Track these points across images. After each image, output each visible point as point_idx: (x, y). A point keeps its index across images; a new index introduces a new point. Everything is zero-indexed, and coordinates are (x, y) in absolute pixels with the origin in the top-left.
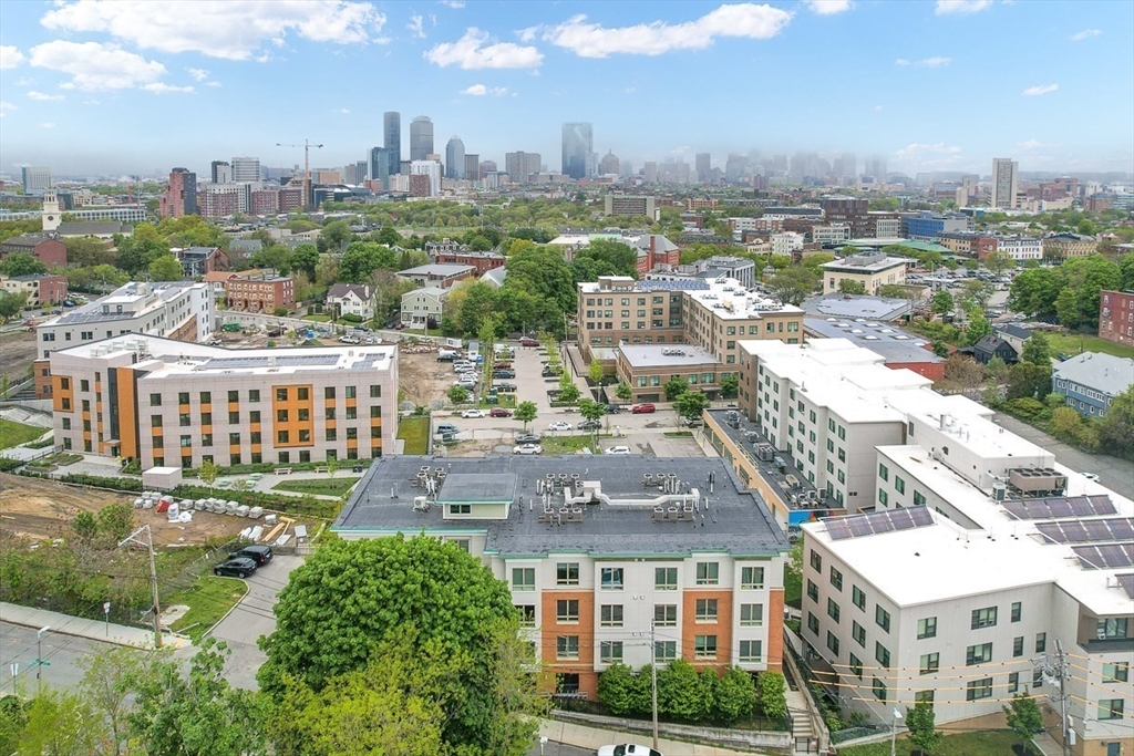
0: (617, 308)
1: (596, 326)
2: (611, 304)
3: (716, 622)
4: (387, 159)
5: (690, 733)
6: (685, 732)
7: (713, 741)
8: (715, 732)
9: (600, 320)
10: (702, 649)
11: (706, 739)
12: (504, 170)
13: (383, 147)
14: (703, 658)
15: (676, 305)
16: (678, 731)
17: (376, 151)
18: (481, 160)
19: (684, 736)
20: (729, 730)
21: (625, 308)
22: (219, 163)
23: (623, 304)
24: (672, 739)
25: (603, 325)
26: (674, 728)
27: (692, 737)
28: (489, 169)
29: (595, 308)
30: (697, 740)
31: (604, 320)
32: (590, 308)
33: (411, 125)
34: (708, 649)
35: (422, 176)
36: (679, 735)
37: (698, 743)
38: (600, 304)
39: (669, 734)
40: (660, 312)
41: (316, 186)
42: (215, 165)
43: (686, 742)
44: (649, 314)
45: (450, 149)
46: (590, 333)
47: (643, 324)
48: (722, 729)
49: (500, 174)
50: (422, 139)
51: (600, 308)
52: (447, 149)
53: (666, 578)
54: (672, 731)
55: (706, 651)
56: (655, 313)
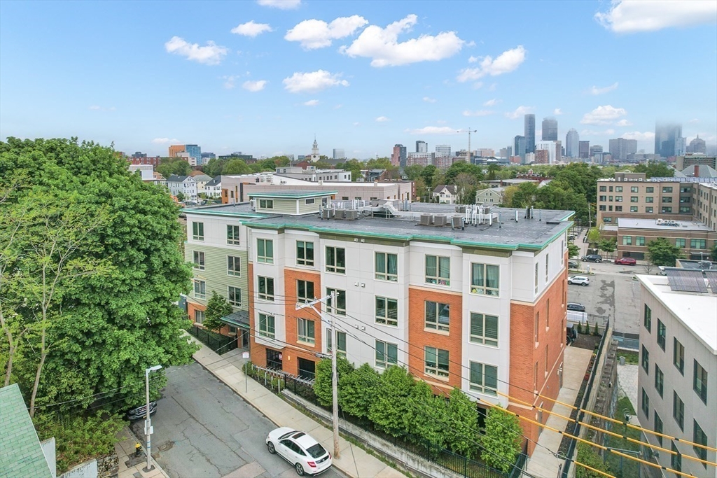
0: (626, 195)
1: (607, 208)
2: (621, 191)
3: (447, 333)
4: (526, 144)
5: (389, 452)
6: (384, 449)
7: (410, 469)
8: (413, 460)
9: (611, 203)
10: (434, 365)
11: (402, 464)
12: (608, 152)
13: (523, 135)
14: (432, 375)
15: (687, 195)
16: (378, 445)
17: (518, 138)
18: (591, 145)
19: (382, 453)
20: (430, 463)
21: (633, 194)
22: (420, 142)
23: (633, 191)
24: (369, 452)
25: (614, 208)
26: (374, 440)
27: (389, 456)
28: (597, 150)
29: (607, 194)
30: (393, 463)
31: (614, 204)
32: (603, 194)
33: (543, 122)
34: (440, 366)
35: (543, 151)
36: (377, 450)
37: (394, 466)
38: (611, 191)
39: (369, 445)
40: (670, 200)
41: (476, 157)
42: (418, 143)
43: (383, 460)
44: (656, 201)
45: (568, 136)
46: (602, 214)
47: (651, 208)
48: (422, 459)
49: (605, 154)
50: (550, 131)
51: (611, 194)
52: (567, 137)
53: (386, 265)
54: (371, 442)
55: (437, 369)
56: (664, 201)
